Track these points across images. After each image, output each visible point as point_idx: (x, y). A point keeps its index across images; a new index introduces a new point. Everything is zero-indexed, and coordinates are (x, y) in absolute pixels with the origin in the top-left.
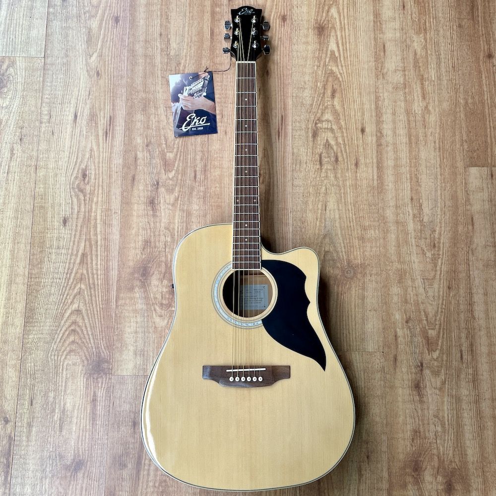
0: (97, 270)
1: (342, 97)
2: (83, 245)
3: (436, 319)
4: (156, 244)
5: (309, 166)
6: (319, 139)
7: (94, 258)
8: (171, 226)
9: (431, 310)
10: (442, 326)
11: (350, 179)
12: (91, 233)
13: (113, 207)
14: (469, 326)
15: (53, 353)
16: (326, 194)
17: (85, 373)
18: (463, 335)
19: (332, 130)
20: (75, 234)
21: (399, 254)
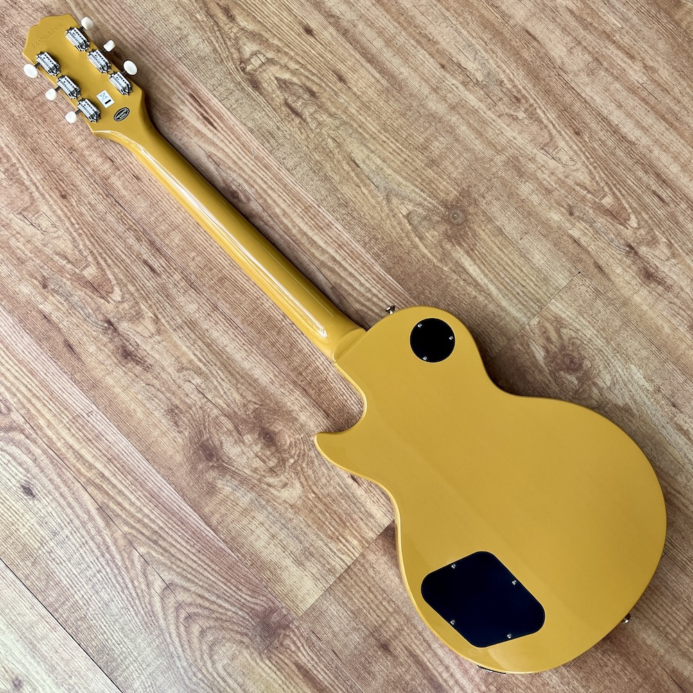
0: (140, 510)
1: (243, 9)
2: (86, 497)
3: (597, 182)
4: (186, 403)
5: (286, 128)
6: (265, 85)
7: (120, 499)
8: (185, 361)
9: (583, 177)
10: (610, 183)
11: (351, 103)
12: (83, 470)
13: (78, 409)
14: (637, 159)
15: (190, 674)
16: (339, 145)
17: (260, 654)
18: (640, 174)
19: (271, 61)
20: (61, 494)
21: (491, 144)
